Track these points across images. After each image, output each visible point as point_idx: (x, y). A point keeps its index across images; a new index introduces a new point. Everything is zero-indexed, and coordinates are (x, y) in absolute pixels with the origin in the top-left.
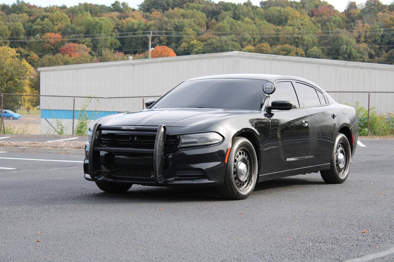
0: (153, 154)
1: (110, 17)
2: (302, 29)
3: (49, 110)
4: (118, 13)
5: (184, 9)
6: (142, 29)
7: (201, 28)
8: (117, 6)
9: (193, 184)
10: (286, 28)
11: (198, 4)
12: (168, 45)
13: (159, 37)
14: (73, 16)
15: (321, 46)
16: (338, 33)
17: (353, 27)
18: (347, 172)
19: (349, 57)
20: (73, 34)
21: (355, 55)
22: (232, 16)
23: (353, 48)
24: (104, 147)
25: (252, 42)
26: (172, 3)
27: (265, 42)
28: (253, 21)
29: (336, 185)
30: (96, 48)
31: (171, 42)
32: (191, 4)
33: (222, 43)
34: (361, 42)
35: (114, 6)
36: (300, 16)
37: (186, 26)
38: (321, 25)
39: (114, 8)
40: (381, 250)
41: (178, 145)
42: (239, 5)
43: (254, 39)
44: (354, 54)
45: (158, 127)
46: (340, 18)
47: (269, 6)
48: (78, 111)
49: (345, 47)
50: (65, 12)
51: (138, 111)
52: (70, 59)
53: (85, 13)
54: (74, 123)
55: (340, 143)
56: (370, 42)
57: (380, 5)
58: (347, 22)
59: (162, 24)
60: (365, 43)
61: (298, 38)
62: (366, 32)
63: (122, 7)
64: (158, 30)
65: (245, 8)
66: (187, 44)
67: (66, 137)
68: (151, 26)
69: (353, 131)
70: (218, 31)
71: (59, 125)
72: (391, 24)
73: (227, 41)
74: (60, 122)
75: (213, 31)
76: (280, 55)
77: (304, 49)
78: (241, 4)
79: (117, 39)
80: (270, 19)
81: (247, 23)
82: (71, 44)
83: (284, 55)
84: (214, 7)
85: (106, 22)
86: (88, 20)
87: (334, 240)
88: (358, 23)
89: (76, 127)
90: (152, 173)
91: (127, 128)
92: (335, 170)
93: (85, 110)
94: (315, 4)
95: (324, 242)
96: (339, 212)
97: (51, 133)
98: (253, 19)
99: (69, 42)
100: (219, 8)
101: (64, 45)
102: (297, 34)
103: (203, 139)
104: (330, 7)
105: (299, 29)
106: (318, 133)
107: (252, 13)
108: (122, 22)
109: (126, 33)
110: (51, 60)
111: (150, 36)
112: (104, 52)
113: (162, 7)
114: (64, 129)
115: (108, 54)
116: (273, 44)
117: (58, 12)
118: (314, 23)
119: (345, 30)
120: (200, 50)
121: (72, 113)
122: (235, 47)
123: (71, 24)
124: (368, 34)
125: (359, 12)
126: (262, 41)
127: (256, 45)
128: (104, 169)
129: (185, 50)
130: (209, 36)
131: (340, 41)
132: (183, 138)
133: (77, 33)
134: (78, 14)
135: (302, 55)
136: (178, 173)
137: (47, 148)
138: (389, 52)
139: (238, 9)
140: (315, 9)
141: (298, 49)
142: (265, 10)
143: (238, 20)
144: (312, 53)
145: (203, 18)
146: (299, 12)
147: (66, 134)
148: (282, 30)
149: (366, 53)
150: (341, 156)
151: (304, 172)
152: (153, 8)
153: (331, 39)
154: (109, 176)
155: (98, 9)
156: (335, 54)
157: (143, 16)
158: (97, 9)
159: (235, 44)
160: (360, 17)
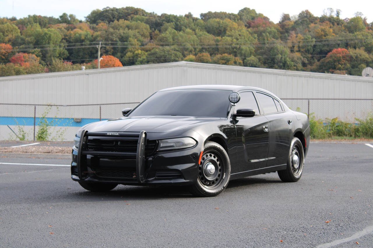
0: (136, 157)
1: (58, 28)
2: (240, 40)
3: (11, 117)
4: (66, 24)
5: (129, 21)
6: (89, 39)
7: (145, 39)
8: (64, 18)
9: (171, 183)
10: (225, 39)
11: (142, 16)
12: (114, 54)
13: (105, 47)
14: (23, 27)
15: (258, 55)
16: (274, 43)
17: (287, 38)
18: (301, 171)
19: (284, 66)
20: (23, 44)
21: (290, 64)
22: (174, 27)
23: (287, 57)
24: (90, 151)
25: (193, 52)
26: (117, 15)
27: (206, 52)
28: (194, 32)
29: (292, 183)
30: (45, 57)
31: (117, 52)
32: (135, 16)
33: (165, 53)
34: (295, 51)
35: (62, 18)
36: (237, 27)
37: (130, 37)
38: (257, 36)
39: (62, 20)
40: (345, 236)
41: (157, 149)
42: (181, 17)
43: (195, 49)
44: (288, 63)
45: (140, 133)
46: (275, 29)
47: (209, 18)
48: (39, 118)
49: (280, 56)
50: (15, 23)
51: (117, 119)
52: (21, 69)
53: (35, 24)
54: (35, 130)
55: (295, 146)
56: (303, 52)
57: (312, 17)
58: (281, 33)
59: (108, 35)
60: (299, 52)
61: (236, 48)
62: (299, 42)
63: (69, 19)
64: (104, 41)
65: (187, 20)
66: (132, 54)
67: (28, 143)
68: (97, 36)
69: (306, 135)
70: (161, 41)
71: (21, 132)
72: (322, 35)
73: (169, 51)
74: (22, 128)
75: (156, 41)
76: (219, 64)
77: (242, 58)
78: (182, 16)
79: (66, 49)
80: (209, 30)
81: (188, 33)
82: (21, 54)
83: (223, 64)
84: (157, 19)
85: (54, 33)
86: (37, 31)
87: (304, 229)
88: (291, 34)
89: (37, 133)
90: (134, 174)
91: (112, 134)
92: (291, 170)
93: (45, 117)
94: (252, 16)
95: (296, 231)
96: (302, 206)
97: (14, 139)
98: (194, 30)
99: (19, 52)
100: (162, 19)
101: (14, 55)
102: (235, 44)
103: (179, 144)
104: (266, 19)
105: (237, 39)
106: (277, 137)
107: (193, 24)
108: (70, 33)
109: (73, 44)
110: (4, 70)
111: (99, 47)
112: (54, 61)
113: (108, 19)
114: (26, 135)
115: (58, 64)
116: (213, 54)
117: (8, 23)
118: (251, 34)
119: (279, 41)
120: (144, 59)
121: (33, 120)
122: (177, 56)
123: (21, 35)
124: (301, 45)
125: (293, 23)
126: (202, 51)
127: (197, 54)
128: (90, 170)
129: (130, 60)
130: (153, 47)
131: (276, 51)
132: (161, 143)
133: (27, 44)
134: (28, 25)
135: (240, 65)
136: (157, 174)
137: (18, 153)
138: (321, 61)
139: (179, 21)
140: (252, 21)
141: (236, 58)
142: (205, 22)
143: (180, 31)
144: (249, 62)
145: (146, 29)
146: (237, 23)
147: (27, 139)
148: (221, 40)
149: (300, 61)
150: (296, 158)
151: (264, 172)
152: (99, 20)
153: (267, 49)
154: (94, 177)
155: (47, 20)
156: (270, 63)
157: (90, 27)
158: (45, 20)
159: (178, 54)
160: (293, 28)
